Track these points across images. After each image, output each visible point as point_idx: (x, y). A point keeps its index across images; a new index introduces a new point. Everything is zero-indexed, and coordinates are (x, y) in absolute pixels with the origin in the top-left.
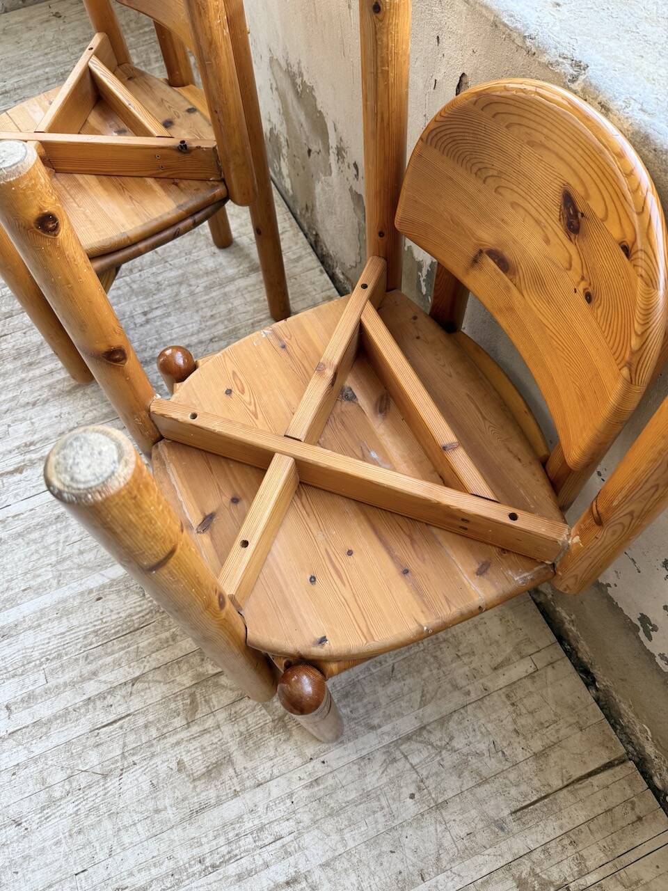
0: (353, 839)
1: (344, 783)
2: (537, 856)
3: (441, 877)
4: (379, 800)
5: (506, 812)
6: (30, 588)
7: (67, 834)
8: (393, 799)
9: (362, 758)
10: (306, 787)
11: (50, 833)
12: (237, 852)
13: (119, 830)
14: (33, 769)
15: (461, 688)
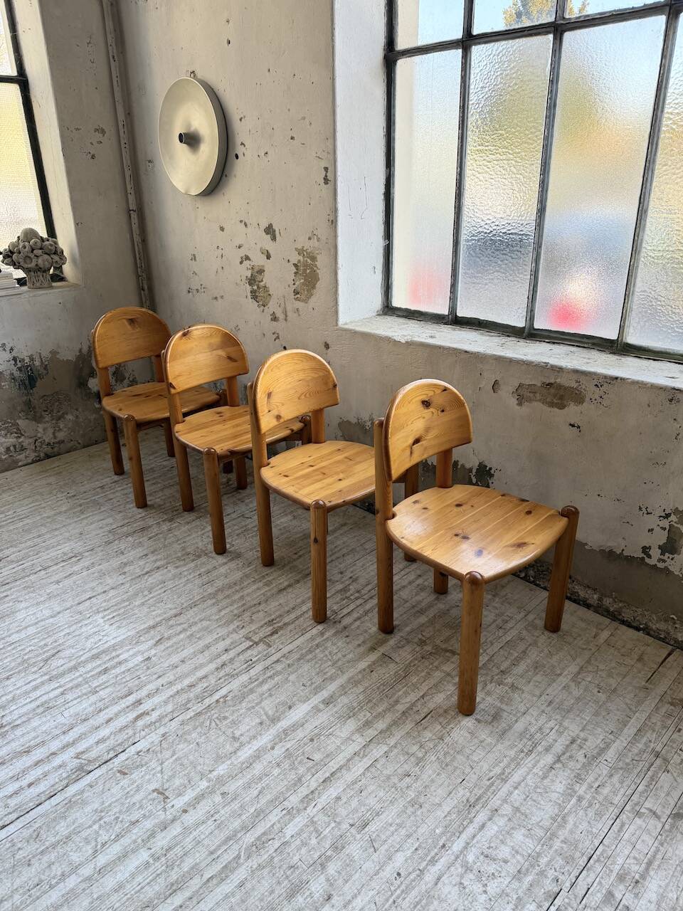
0: (587, 717)
1: (564, 698)
2: (668, 692)
3: (637, 714)
4: (586, 699)
5: (644, 683)
6: (326, 679)
7: (441, 769)
8: (591, 696)
9: (565, 687)
10: (547, 706)
11: (430, 772)
12: (536, 741)
13: (468, 756)
14: (396, 751)
15: (586, 649)
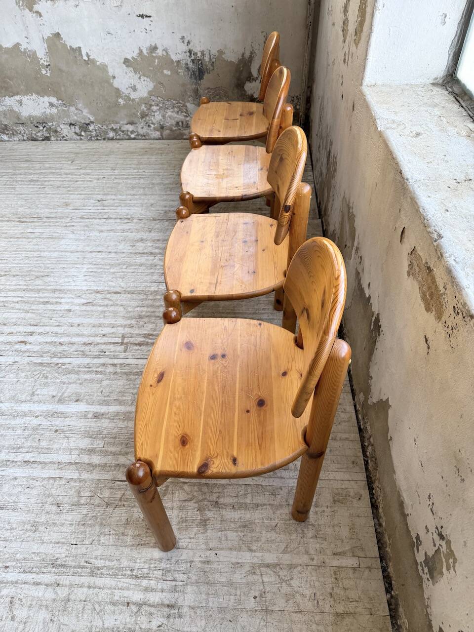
0: (213, 602)
1: (222, 570)
4: (236, 590)
6: (118, 400)
7: (77, 523)
8: (244, 593)
9: (238, 563)
11: (70, 518)
12: (151, 575)
13: (101, 534)
14: (77, 484)
15: (310, 554)
